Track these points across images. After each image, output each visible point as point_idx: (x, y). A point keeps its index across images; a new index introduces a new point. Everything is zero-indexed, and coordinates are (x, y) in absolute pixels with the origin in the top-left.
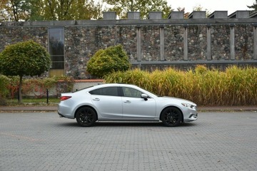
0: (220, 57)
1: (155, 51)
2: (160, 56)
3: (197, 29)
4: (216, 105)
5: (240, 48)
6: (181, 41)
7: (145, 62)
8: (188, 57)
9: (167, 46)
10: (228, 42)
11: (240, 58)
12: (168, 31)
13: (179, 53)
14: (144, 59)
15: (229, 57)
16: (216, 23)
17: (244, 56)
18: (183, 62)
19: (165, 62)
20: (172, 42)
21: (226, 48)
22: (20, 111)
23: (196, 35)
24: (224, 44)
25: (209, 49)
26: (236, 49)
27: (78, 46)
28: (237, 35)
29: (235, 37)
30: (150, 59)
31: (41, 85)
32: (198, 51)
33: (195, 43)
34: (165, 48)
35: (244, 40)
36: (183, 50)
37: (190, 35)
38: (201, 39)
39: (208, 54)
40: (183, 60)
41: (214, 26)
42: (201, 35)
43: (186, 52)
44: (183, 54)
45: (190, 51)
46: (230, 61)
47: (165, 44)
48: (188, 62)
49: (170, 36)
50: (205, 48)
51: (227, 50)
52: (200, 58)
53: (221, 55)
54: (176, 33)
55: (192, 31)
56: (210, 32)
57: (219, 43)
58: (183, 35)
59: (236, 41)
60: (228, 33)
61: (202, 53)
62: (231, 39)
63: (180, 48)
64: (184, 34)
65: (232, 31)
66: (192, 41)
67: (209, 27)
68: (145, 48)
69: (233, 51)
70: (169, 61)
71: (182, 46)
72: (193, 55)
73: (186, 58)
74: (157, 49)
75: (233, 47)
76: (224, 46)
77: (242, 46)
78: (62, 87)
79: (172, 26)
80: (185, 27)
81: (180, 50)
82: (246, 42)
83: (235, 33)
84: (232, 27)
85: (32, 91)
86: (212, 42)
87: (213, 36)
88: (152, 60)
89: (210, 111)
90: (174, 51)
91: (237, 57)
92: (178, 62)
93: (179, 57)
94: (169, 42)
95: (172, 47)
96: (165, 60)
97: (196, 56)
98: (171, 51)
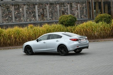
0: (31, 20)
3: (19, 6)
5: (40, 15)
6: (11, 12)
8: (15, 20)
9: (3, 16)
10: (35, 12)
11: (41, 20)
12: (4, 7)
13: (10, 18)
15: (36, 19)
16: (28, 2)
17: (43, 19)
18: (12, 23)
19: (3, 24)
20: (6, 13)
21: (34, 15)
23: (18, 9)
24: (33, 13)
25: (25, 16)
26: (39, 15)
28: (39, 9)
29: (38, 9)
32: (20, 17)
33: (18, 13)
34: (2, 17)
35: (42, 11)
36: (12, 17)
37: (15, 9)
38: (21, 11)
39: (25, 19)
40: (13, 22)
41: (27, 4)
42: (21, 9)
43: (14, 18)
44: (12, 19)
45: (16, 18)
46: (36, 22)
47: (2, 14)
48: (15, 23)
49: (5, 10)
50: (23, 16)
51: (34, 16)
52: (21, 21)
53: (31, 19)
54: (7, 9)
55: (16, 7)
56: (25, 7)
57: (30, 13)
58: (11, 9)
59: (38, 12)
60: (34, 8)
61: (22, 18)
62: (36, 11)
63: (11, 16)
64: (12, 9)
65: (36, 7)
66: (17, 12)
67: (25, 5)
69: (37, 17)
70: (5, 23)
71: (12, 15)
73: (14, 21)
75: (37, 15)
76: (33, 14)
77: (41, 14)
79: (5, 5)
80: (12, 5)
81: (10, 17)
82: (43, 12)
83: (38, 8)
84: (36, 4)
86: (27, 12)
87: (27, 9)
90: (7, 18)
91: (39, 20)
92: (10, 23)
93: (11, 21)
94: (4, 13)
95: (6, 16)
96: (3, 23)
97: (19, 20)
98: (6, 18)
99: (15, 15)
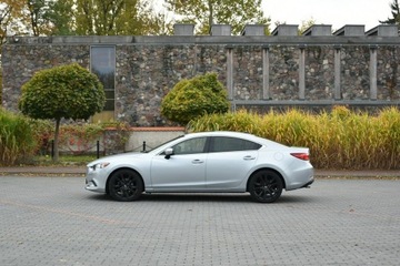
0: (355, 96)
1: (255, 84)
2: (262, 93)
3: (320, 51)
4: (364, 168)
5: (384, 81)
6: (295, 70)
7: (239, 102)
8: (306, 94)
9: (274, 78)
10: (367, 73)
11: (385, 98)
12: (276, 54)
13: (291, 87)
14: (237, 97)
15: (369, 95)
16: (349, 42)
17: (391, 94)
18: (298, 102)
19: (270, 102)
20: (281, 71)
21: (363, 81)
22: (59, 174)
23: (318, 60)
24: (360, 75)
25: (337, 82)
26: (378, 83)
27: (137, 76)
28: (381, 62)
29: (378, 64)
30: (247, 97)
31: (80, 135)
32: (321, 85)
33: (317, 74)
34: (270, 81)
35: (391, 70)
36: (298, 83)
37: (309, 62)
38: (326, 67)
39: (337, 90)
40: (298, 99)
41: (346, 48)
42: (325, 62)
43: (302, 87)
44: (297, 90)
45: (308, 86)
46: (370, 102)
47: (270, 75)
48: (305, 102)
49: (279, 62)
50: (332, 82)
51: (365, 85)
52: (325, 97)
53: (355, 92)
54: (287, 58)
55: (312, 55)
56: (339, 57)
57: (352, 74)
58: (298, 61)
59: (379, 71)
60: (367, 59)
61: (327, 89)
62: (371, 69)
63: (294, 81)
64: (300, 59)
65: (374, 56)
66: (312, 70)
67: (338, 49)
68: (240, 81)
69: (374, 87)
70: (276, 101)
71: (297, 77)
72: (313, 91)
73: (302, 95)
74: (259, 81)
75: (374, 80)
76: (360, 79)
77: (387, 79)
78: (112, 138)
79: (281, 47)
80: (302, 49)
81: (293, 84)
82: (394, 73)
83: (378, 59)
84: (373, 49)
85: (65, 144)
86: (343, 72)
87: (344, 63)
88: (250, 99)
89: (359, 177)
90: (284, 85)
91: (381, 96)
92: (291, 101)
93: (292, 94)
94: (276, 71)
95: (281, 79)
96: (271, 99)
97: (317, 93)
98: (279, 85)
99: (306, 78)
